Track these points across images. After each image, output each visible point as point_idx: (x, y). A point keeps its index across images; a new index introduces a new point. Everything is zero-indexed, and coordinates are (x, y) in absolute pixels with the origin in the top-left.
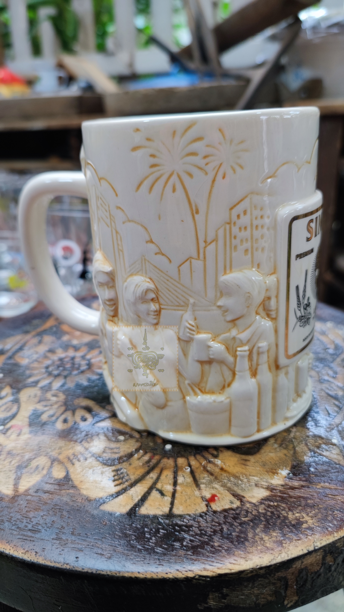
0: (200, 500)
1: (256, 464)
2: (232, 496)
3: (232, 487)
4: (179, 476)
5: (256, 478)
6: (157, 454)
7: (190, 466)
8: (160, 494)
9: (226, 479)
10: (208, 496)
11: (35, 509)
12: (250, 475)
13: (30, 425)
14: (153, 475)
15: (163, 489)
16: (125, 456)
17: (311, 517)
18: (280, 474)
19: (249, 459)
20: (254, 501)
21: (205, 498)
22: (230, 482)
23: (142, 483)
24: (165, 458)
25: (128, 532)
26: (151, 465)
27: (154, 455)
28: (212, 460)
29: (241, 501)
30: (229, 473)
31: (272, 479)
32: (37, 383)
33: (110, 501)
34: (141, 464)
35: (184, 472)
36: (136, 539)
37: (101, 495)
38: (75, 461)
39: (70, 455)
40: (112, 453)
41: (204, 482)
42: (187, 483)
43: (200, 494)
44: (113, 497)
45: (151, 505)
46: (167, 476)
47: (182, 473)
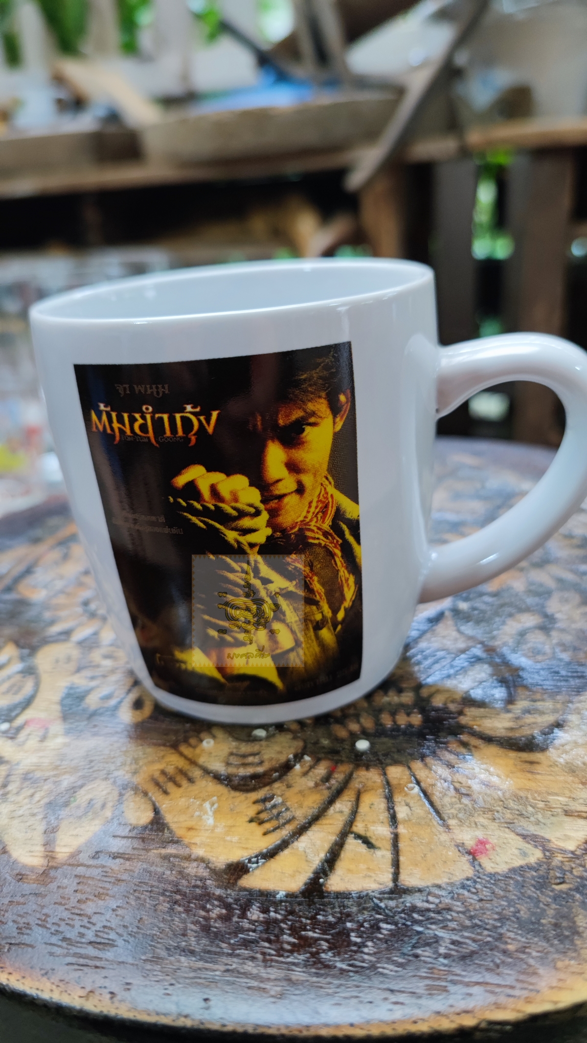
1: (555, 769)
2: (521, 840)
3: (516, 821)
4: (397, 804)
5: (560, 799)
6: (342, 762)
8: (364, 846)
9: (499, 806)
10: (470, 842)
11: (97, 894)
12: (548, 794)
13: (65, 717)
14: (343, 806)
15: (368, 835)
16: (275, 770)
19: (537, 761)
20: (571, 846)
21: (464, 848)
23: (321, 824)
24: (360, 768)
25: (310, 934)
26: (333, 785)
27: (336, 763)
29: (544, 849)
32: (67, 634)
33: (258, 867)
34: (311, 784)
35: (406, 795)
36: (330, 949)
37: (238, 855)
38: (170, 787)
39: (157, 774)
40: (245, 765)
41: (452, 813)
42: (418, 818)
43: (452, 839)
44: (265, 859)
45: (349, 871)
46: (372, 806)
47: (404, 799)
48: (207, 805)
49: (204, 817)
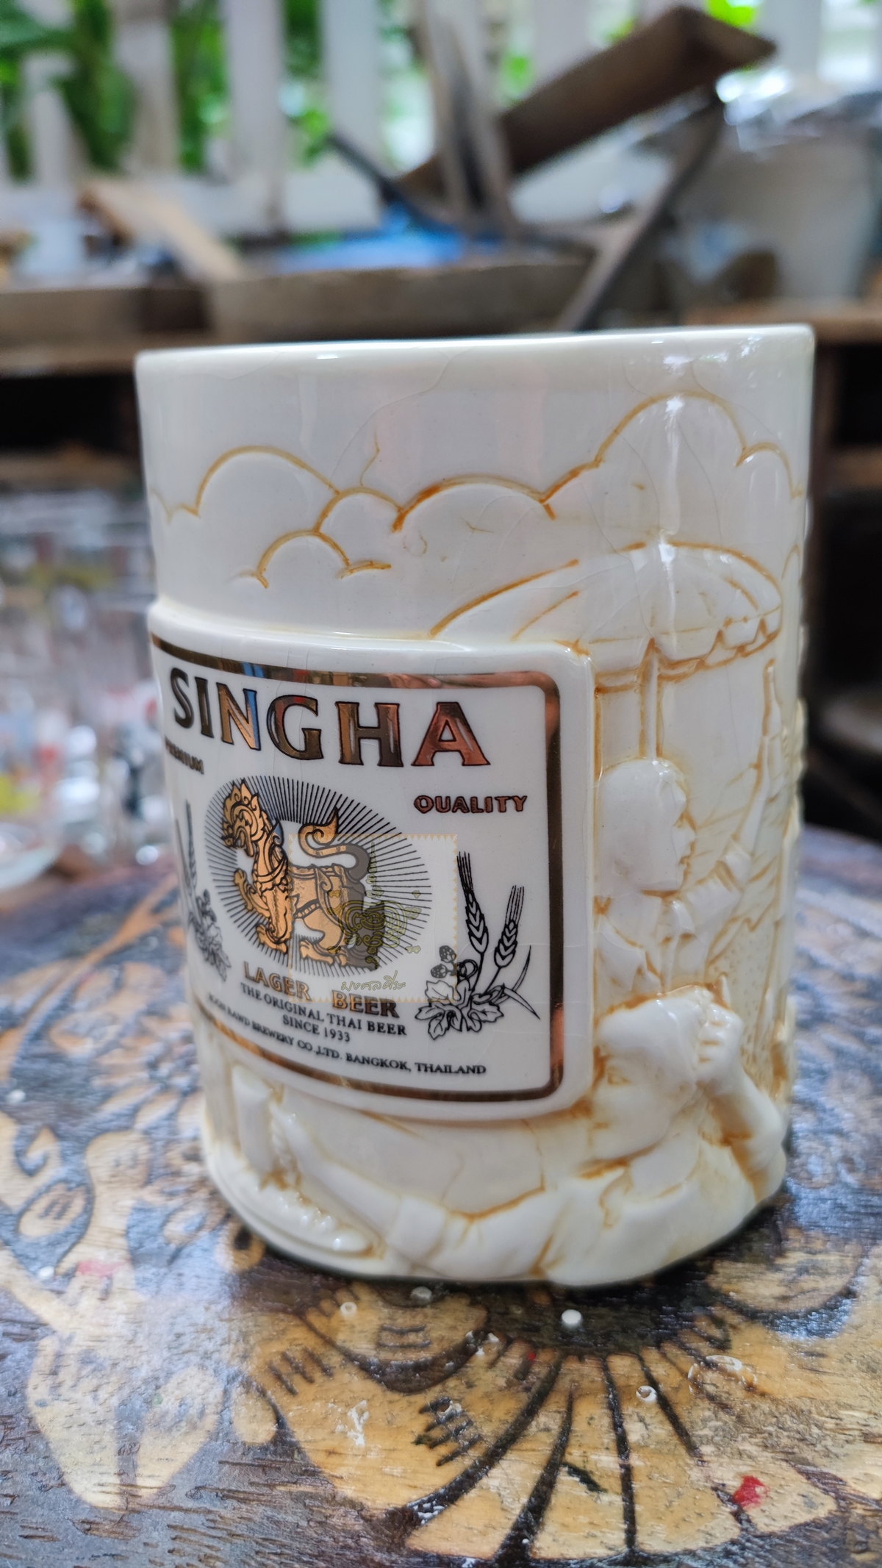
0: (710, 1501)
2: (805, 1480)
3: (796, 1450)
4: (627, 1417)
6: (544, 1346)
7: (653, 1383)
8: (584, 1486)
9: (771, 1424)
10: (734, 1484)
11: (202, 1557)
13: (135, 1258)
14: (548, 1419)
15: (589, 1468)
16: (449, 1357)
19: (821, 1351)
21: (726, 1493)
22: (785, 1433)
23: (520, 1450)
24: (571, 1357)
26: (533, 1383)
27: (535, 1348)
28: (713, 1358)
29: (838, 1496)
30: (775, 1400)
32: (129, 1117)
33: (433, 1517)
34: (502, 1382)
35: (640, 1404)
37: (403, 1497)
38: (298, 1383)
39: (277, 1361)
40: (405, 1347)
41: (706, 1436)
42: (658, 1443)
43: (708, 1478)
44: (442, 1505)
45: (564, 1525)
46: (591, 1422)
47: (637, 1410)
48: (353, 1414)
49: (351, 1434)
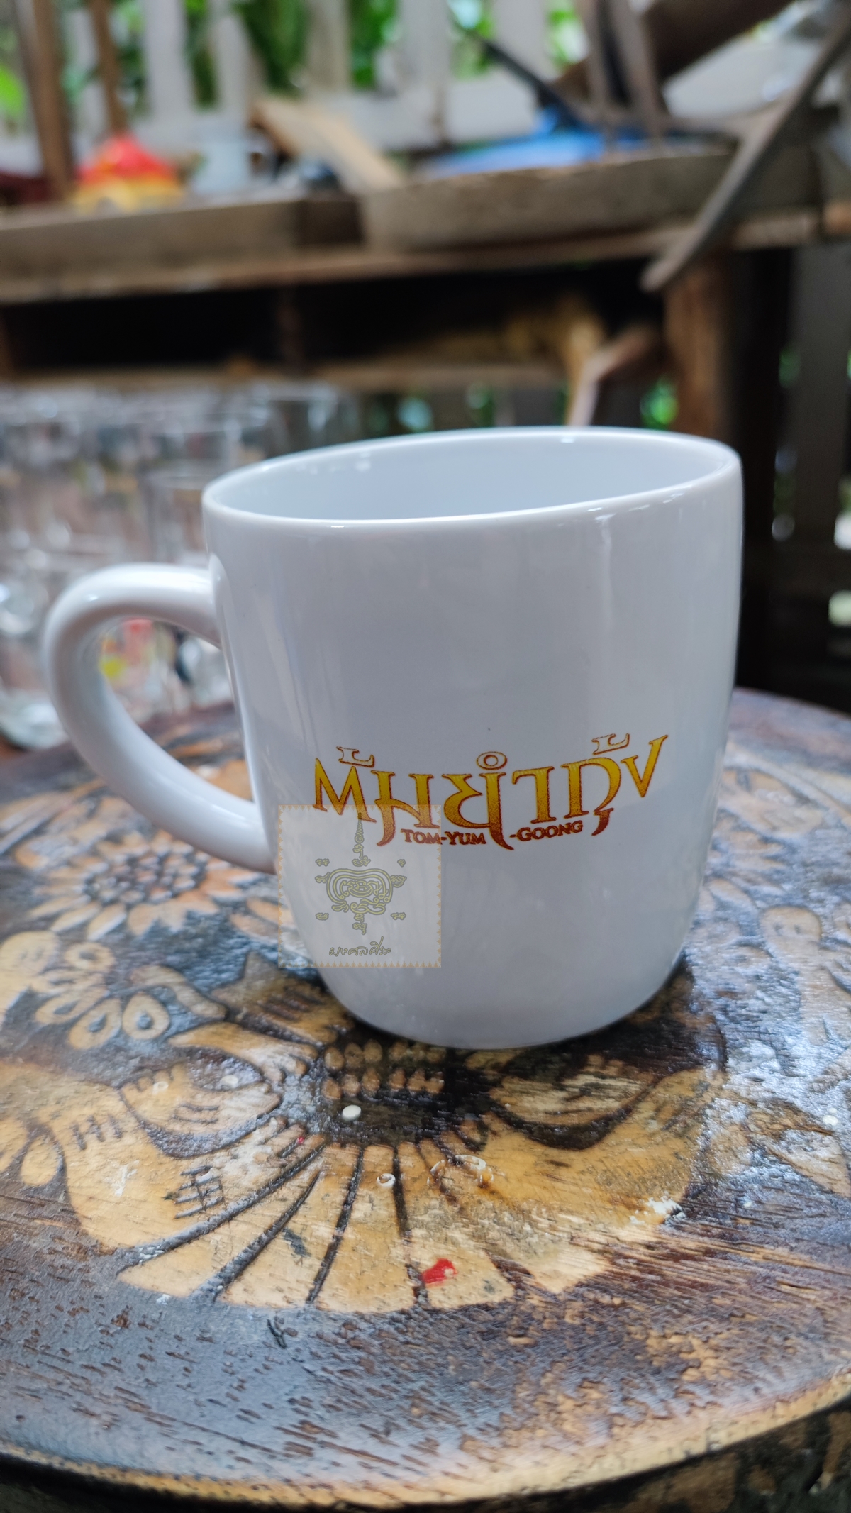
0: (401, 1275)
1: (587, 1177)
2: (495, 1269)
4: (359, 1199)
5: (575, 1219)
7: (396, 1172)
8: (293, 1249)
9: (488, 1218)
10: (427, 1263)
12: (561, 1210)
14: (289, 1193)
15: (305, 1235)
17: (716, 1350)
18: (649, 1211)
19: (567, 1162)
20: (556, 1287)
21: (417, 1271)
23: (252, 1215)
24: (334, 1144)
26: (290, 1160)
28: (463, 1157)
29: (519, 1286)
30: (502, 1198)
31: (622, 1225)
32: (49, 920)
33: (151, 1258)
34: (265, 1157)
35: (376, 1188)
37: (135, 1238)
38: (92, 1139)
39: (81, 1121)
40: (193, 1122)
41: (422, 1221)
42: (377, 1221)
43: (407, 1256)
44: (165, 1250)
45: (259, 1279)
46: (324, 1197)
47: (370, 1192)
48: (124, 1170)
49: (114, 1185)
